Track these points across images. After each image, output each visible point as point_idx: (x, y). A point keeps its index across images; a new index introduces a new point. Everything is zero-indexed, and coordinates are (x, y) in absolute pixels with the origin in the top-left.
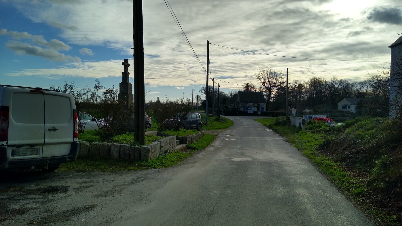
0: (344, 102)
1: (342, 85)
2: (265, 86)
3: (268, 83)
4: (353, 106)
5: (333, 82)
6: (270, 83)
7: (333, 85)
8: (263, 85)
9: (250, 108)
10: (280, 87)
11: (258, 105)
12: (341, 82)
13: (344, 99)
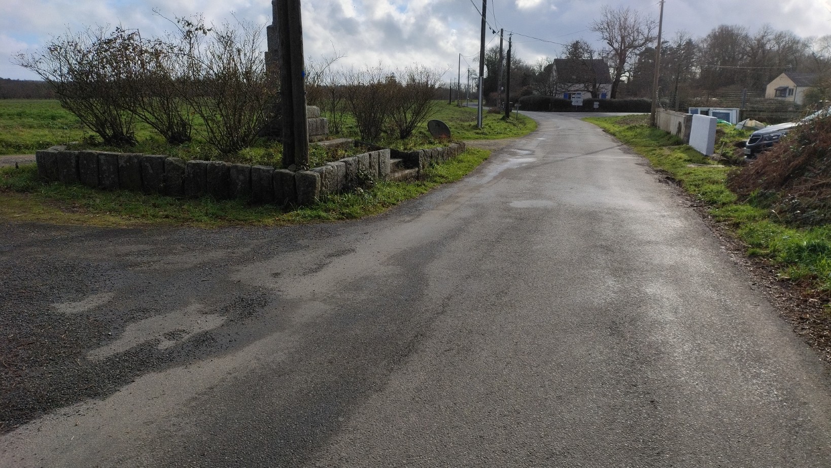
0: (782, 81)
1: (782, 45)
2: (612, 46)
3: (619, 39)
4: (800, 89)
5: (763, 37)
6: (623, 38)
7: (761, 44)
8: (608, 43)
9: (578, 94)
10: (646, 49)
11: (594, 86)
12: (779, 38)
13: (783, 75)
